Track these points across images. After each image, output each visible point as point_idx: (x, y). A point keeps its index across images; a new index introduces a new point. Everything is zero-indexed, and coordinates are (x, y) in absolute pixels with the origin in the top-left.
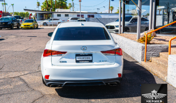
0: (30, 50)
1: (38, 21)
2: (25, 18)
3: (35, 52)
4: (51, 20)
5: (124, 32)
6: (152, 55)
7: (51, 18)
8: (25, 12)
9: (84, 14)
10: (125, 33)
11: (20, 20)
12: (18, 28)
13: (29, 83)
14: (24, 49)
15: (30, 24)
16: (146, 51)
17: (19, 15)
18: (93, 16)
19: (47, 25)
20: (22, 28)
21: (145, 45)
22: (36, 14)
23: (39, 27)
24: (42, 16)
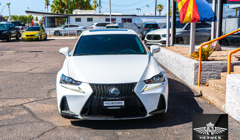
0: (36, 71)
1: (46, 29)
2: (27, 25)
3: (44, 74)
4: (67, 26)
5: (174, 43)
6: (210, 77)
7: (66, 24)
8: (27, 15)
9: (117, 18)
10: (175, 45)
11: (20, 27)
12: (17, 40)
13: (35, 113)
14: (28, 69)
15: (36, 33)
16: (201, 71)
17: (18, 20)
18: (130, 21)
19: (60, 35)
20: (23, 40)
21: (199, 62)
22: (44, 18)
23: (48, 38)
24: (53, 21)
